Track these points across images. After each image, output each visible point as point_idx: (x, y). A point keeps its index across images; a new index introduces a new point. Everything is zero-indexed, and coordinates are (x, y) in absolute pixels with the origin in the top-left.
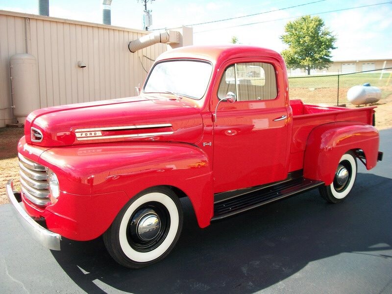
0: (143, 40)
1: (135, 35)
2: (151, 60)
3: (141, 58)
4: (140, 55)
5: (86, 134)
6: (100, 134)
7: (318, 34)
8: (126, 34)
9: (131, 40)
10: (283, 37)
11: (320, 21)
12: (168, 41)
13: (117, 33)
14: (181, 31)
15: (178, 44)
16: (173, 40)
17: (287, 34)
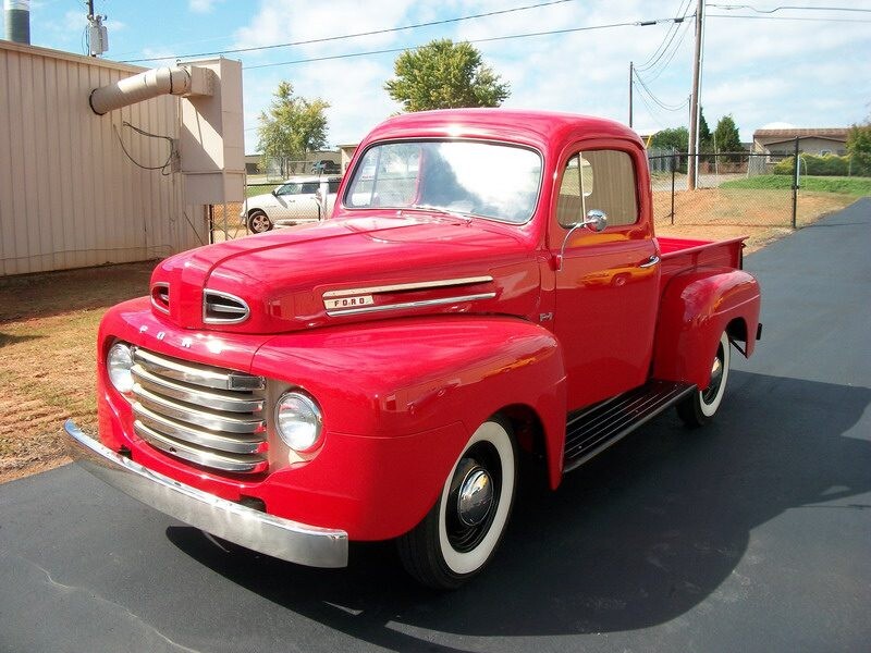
0: (126, 85)
1: (105, 75)
2: (140, 132)
3: (118, 129)
4: (117, 121)
5: (345, 303)
6: (369, 300)
7: (469, 82)
8: (84, 71)
9: (95, 84)
10: (392, 87)
11: (472, 54)
12: (189, 90)
13: (62, 67)
14: (217, 69)
15: (211, 97)
16: (199, 88)
17: (401, 78)
